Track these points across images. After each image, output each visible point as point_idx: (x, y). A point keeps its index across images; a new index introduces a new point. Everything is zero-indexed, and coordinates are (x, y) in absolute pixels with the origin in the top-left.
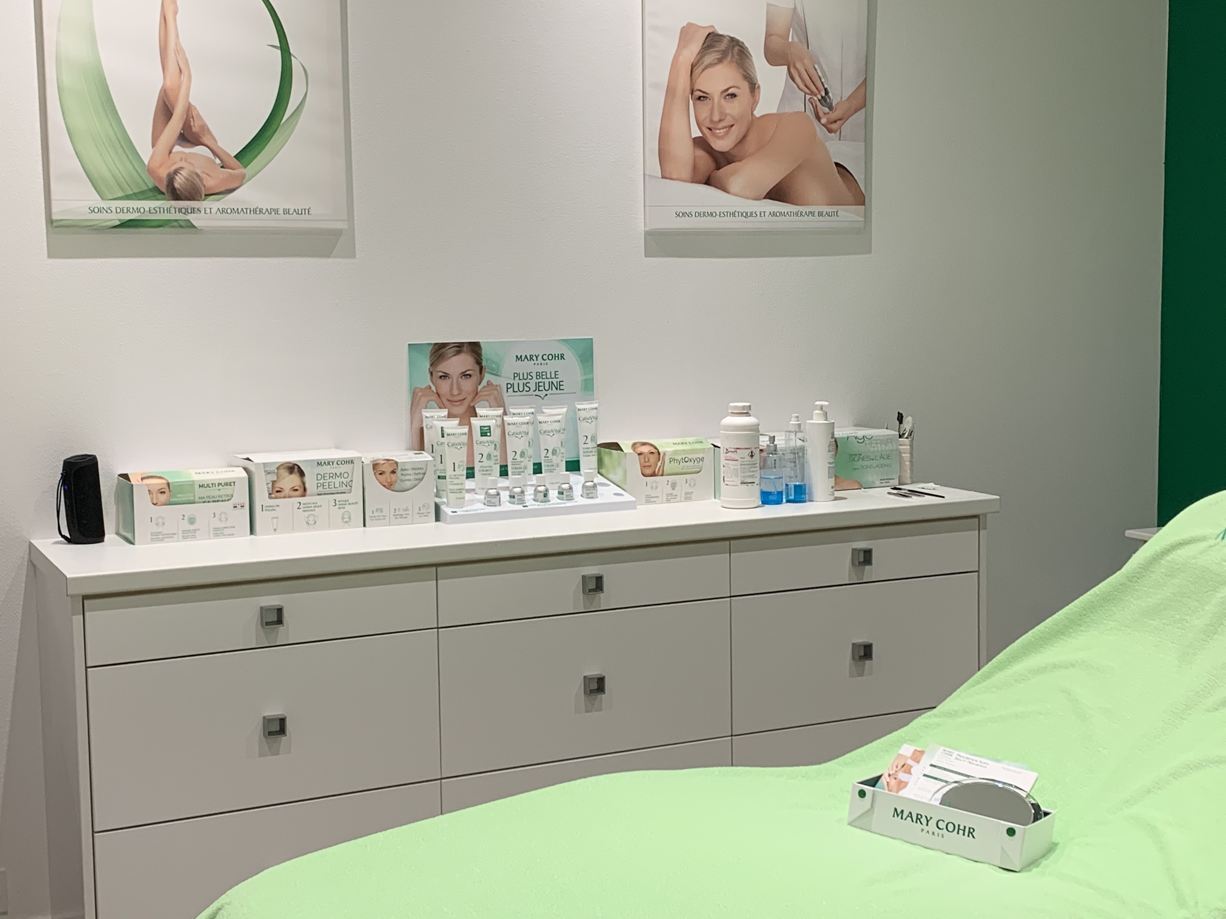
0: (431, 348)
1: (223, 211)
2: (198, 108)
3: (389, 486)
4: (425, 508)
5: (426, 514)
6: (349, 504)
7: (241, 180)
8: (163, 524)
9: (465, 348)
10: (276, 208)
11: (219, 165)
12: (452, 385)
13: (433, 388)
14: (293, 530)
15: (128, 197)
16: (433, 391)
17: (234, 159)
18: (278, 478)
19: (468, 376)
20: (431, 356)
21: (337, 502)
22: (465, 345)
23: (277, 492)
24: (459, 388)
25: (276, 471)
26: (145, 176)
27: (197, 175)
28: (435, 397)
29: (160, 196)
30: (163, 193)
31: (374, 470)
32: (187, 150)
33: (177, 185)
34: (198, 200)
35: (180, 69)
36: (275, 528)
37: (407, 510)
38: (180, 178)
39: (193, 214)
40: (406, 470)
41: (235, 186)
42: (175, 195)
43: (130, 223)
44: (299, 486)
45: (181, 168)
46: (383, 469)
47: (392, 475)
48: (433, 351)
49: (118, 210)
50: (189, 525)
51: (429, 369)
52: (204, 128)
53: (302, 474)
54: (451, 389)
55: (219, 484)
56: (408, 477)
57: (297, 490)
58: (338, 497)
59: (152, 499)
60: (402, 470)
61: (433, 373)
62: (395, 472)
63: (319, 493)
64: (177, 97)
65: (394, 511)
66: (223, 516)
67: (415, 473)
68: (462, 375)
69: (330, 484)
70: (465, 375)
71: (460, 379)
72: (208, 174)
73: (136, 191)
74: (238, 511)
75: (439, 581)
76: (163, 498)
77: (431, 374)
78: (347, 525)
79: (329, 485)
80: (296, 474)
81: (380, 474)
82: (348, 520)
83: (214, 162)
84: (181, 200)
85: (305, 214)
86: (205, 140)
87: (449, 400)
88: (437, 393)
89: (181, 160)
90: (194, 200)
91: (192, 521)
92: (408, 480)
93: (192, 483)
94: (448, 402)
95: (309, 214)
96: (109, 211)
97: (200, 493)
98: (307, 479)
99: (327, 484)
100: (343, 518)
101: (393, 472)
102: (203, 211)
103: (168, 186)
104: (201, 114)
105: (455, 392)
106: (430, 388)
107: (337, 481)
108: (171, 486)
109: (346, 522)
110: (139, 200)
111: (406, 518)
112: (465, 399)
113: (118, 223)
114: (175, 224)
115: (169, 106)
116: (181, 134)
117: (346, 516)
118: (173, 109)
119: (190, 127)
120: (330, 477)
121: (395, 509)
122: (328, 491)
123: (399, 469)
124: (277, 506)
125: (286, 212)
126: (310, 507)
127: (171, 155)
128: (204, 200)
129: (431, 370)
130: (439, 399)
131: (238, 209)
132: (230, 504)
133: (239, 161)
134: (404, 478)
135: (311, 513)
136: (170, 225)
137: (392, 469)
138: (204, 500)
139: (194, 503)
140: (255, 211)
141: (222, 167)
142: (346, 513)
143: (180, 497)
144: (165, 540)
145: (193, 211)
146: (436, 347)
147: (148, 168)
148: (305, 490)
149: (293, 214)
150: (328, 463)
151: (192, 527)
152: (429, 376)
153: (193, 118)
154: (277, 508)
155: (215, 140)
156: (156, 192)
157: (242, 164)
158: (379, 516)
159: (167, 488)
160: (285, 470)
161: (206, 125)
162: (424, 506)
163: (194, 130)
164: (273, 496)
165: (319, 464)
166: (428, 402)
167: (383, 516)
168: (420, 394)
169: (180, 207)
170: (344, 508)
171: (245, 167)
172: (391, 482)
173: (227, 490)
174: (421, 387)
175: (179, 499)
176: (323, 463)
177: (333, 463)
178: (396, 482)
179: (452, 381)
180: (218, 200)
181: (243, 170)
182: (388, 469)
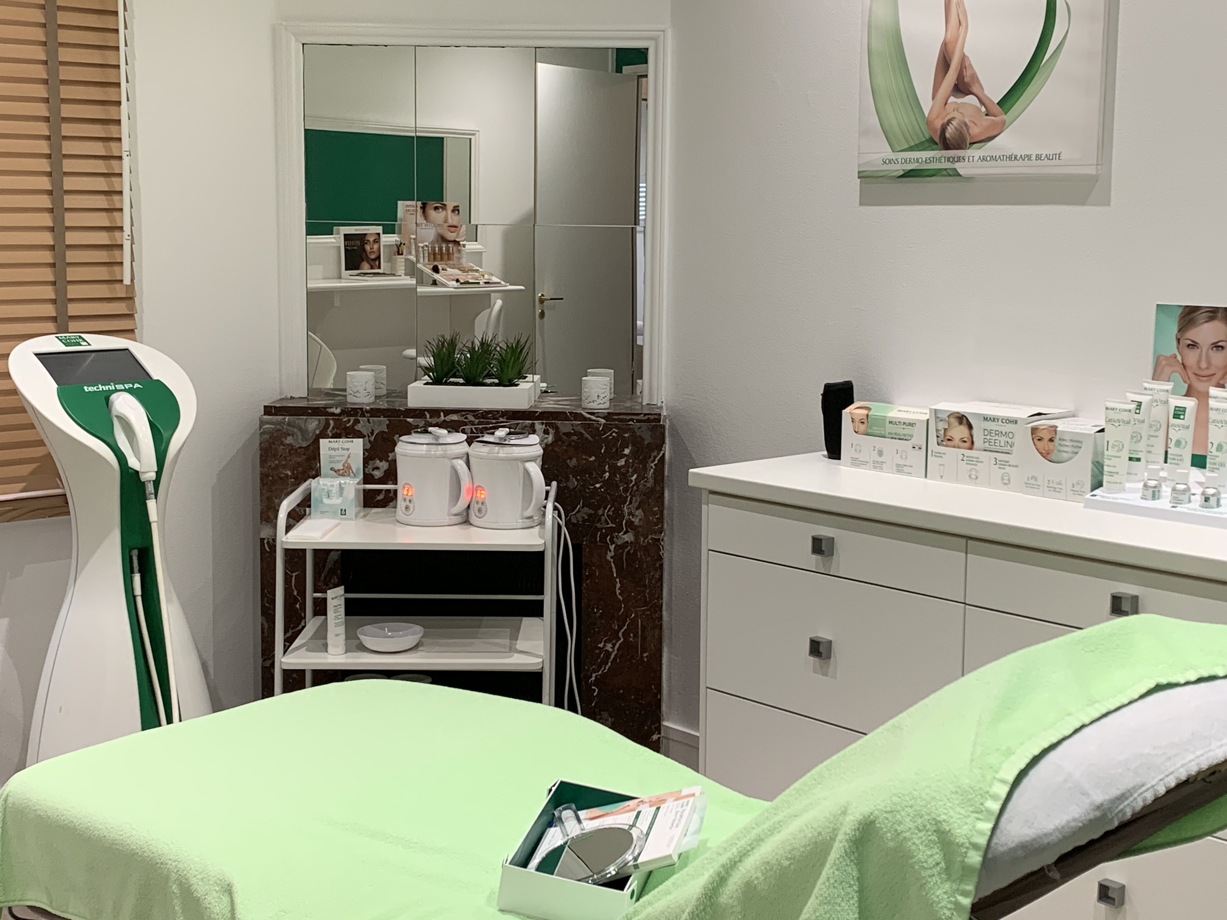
0: (1180, 311)
1: (984, 159)
2: (970, 58)
3: (1046, 455)
4: (1079, 486)
5: (1080, 493)
6: (1010, 466)
7: (1001, 127)
8: (860, 451)
9: (1219, 315)
10: (1030, 153)
11: (984, 112)
12: (1200, 356)
13: (1179, 358)
14: (957, 480)
15: (911, 149)
16: (1178, 361)
17: (997, 106)
18: (949, 427)
19: (1220, 348)
20: (1179, 321)
21: (997, 461)
22: (1220, 310)
23: (949, 440)
24: (1209, 363)
25: (947, 419)
26: (924, 127)
27: (966, 125)
28: (1179, 368)
29: (935, 146)
30: (937, 144)
31: (1032, 434)
32: (959, 101)
33: (947, 135)
34: (964, 149)
35: (960, 21)
36: (942, 475)
37: (1060, 484)
38: (951, 129)
39: (958, 163)
40: (1064, 440)
41: (995, 133)
42: (946, 145)
43: (911, 174)
44: (968, 438)
45: (954, 118)
46: (1041, 434)
47: (1050, 443)
48: (1182, 316)
49: (903, 161)
50: (878, 457)
51: (1176, 335)
52: (974, 77)
53: (970, 427)
54: (1199, 362)
55: (904, 423)
56: (1065, 449)
57: (965, 442)
58: (1000, 456)
59: (854, 427)
60: (1060, 439)
61: (1181, 341)
62: (1053, 441)
63: (986, 449)
64: (955, 47)
65: (1048, 482)
66: (904, 454)
67: (1073, 446)
68: (1213, 346)
69: (996, 441)
70: (1216, 347)
71: (1210, 351)
72: (973, 122)
73: (917, 143)
74: (916, 452)
75: (969, 555)
76: (862, 428)
77: (1178, 340)
78: (1006, 487)
79: (995, 443)
80: (965, 425)
81: (1039, 440)
82: (1007, 482)
83: (980, 110)
84: (950, 149)
85: (1056, 159)
86: (975, 89)
87: (1196, 374)
88: (1183, 364)
89: (954, 110)
90: (962, 149)
91: (880, 453)
92: (1066, 452)
93: (884, 418)
94: (1194, 375)
95: (1059, 159)
96: (896, 162)
97: (889, 428)
98: (974, 432)
99: (993, 441)
100: (1003, 479)
101: (1051, 440)
102: (967, 160)
103: (940, 136)
104: (972, 63)
105: (1204, 365)
106: (1176, 357)
107: (1003, 439)
108: (869, 417)
109: (1005, 484)
110: (919, 151)
111: (1059, 492)
112: (1214, 374)
113: (902, 173)
114: (944, 173)
115: (947, 58)
116: (955, 85)
117: (1006, 478)
118: (950, 61)
119: (963, 77)
120: (996, 434)
121: (1049, 481)
122: (993, 448)
123: (1058, 437)
124: (944, 454)
125: (1039, 157)
126: (973, 461)
127: (947, 105)
128: (969, 149)
129: (1179, 337)
130: (1184, 369)
131: (996, 156)
132: (909, 444)
133: (1001, 107)
134: (1062, 449)
135: (974, 467)
136: (941, 174)
137: (1050, 437)
138: (892, 436)
139: (885, 437)
140: (1010, 158)
141: (987, 115)
142: (1006, 474)
143: (875, 430)
144: (861, 466)
145: (959, 159)
146: (1188, 309)
147: (927, 121)
148: (973, 443)
149: (1044, 160)
150: (994, 419)
151: (880, 459)
152: (1175, 342)
153: (966, 68)
154: (943, 456)
155: (982, 88)
156: (930, 143)
157: (1003, 110)
158: (1033, 485)
159: (866, 419)
160: (955, 419)
161: (977, 76)
162: (1078, 484)
163: (966, 80)
164: (944, 443)
165: (985, 419)
166: (1172, 373)
167: (1037, 485)
168: (1164, 362)
169: (949, 156)
170: (1004, 469)
171: (1006, 113)
172: (1048, 450)
173: (908, 430)
174: (1165, 354)
175: (874, 431)
176: (988, 419)
177: (998, 420)
178: (1053, 451)
179: (1202, 351)
180: (980, 148)
181: (1004, 117)
182: (1046, 436)
